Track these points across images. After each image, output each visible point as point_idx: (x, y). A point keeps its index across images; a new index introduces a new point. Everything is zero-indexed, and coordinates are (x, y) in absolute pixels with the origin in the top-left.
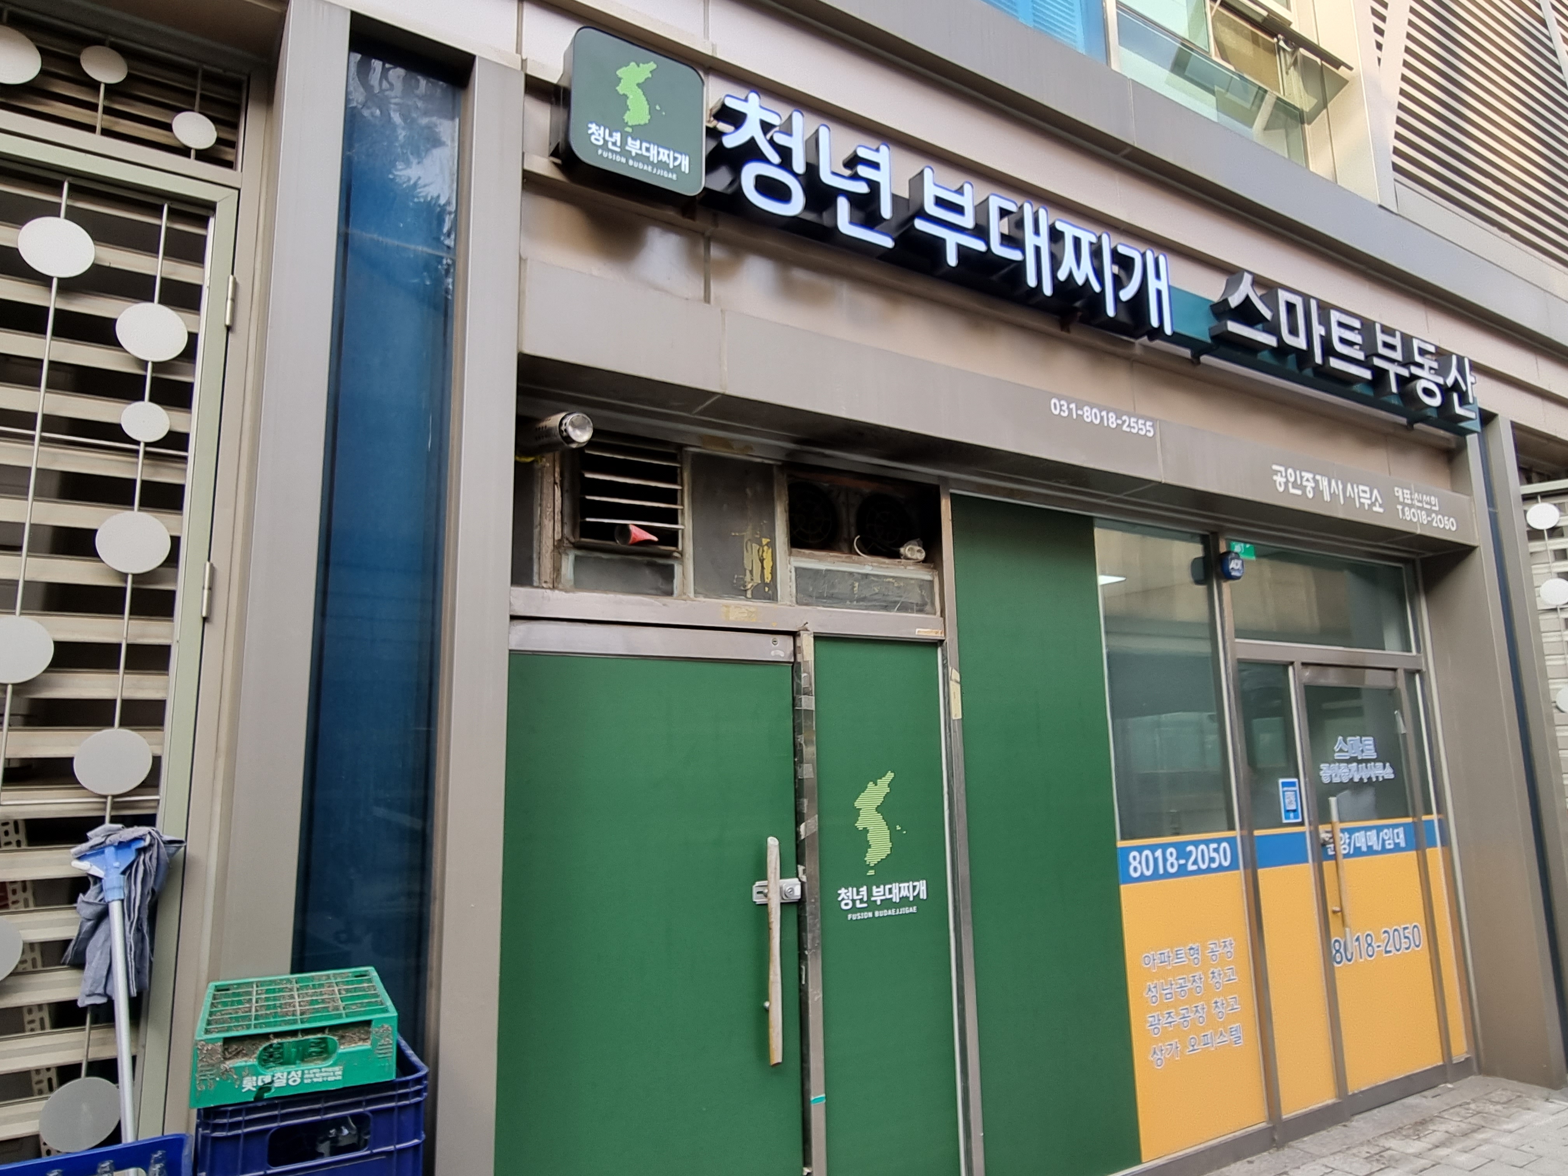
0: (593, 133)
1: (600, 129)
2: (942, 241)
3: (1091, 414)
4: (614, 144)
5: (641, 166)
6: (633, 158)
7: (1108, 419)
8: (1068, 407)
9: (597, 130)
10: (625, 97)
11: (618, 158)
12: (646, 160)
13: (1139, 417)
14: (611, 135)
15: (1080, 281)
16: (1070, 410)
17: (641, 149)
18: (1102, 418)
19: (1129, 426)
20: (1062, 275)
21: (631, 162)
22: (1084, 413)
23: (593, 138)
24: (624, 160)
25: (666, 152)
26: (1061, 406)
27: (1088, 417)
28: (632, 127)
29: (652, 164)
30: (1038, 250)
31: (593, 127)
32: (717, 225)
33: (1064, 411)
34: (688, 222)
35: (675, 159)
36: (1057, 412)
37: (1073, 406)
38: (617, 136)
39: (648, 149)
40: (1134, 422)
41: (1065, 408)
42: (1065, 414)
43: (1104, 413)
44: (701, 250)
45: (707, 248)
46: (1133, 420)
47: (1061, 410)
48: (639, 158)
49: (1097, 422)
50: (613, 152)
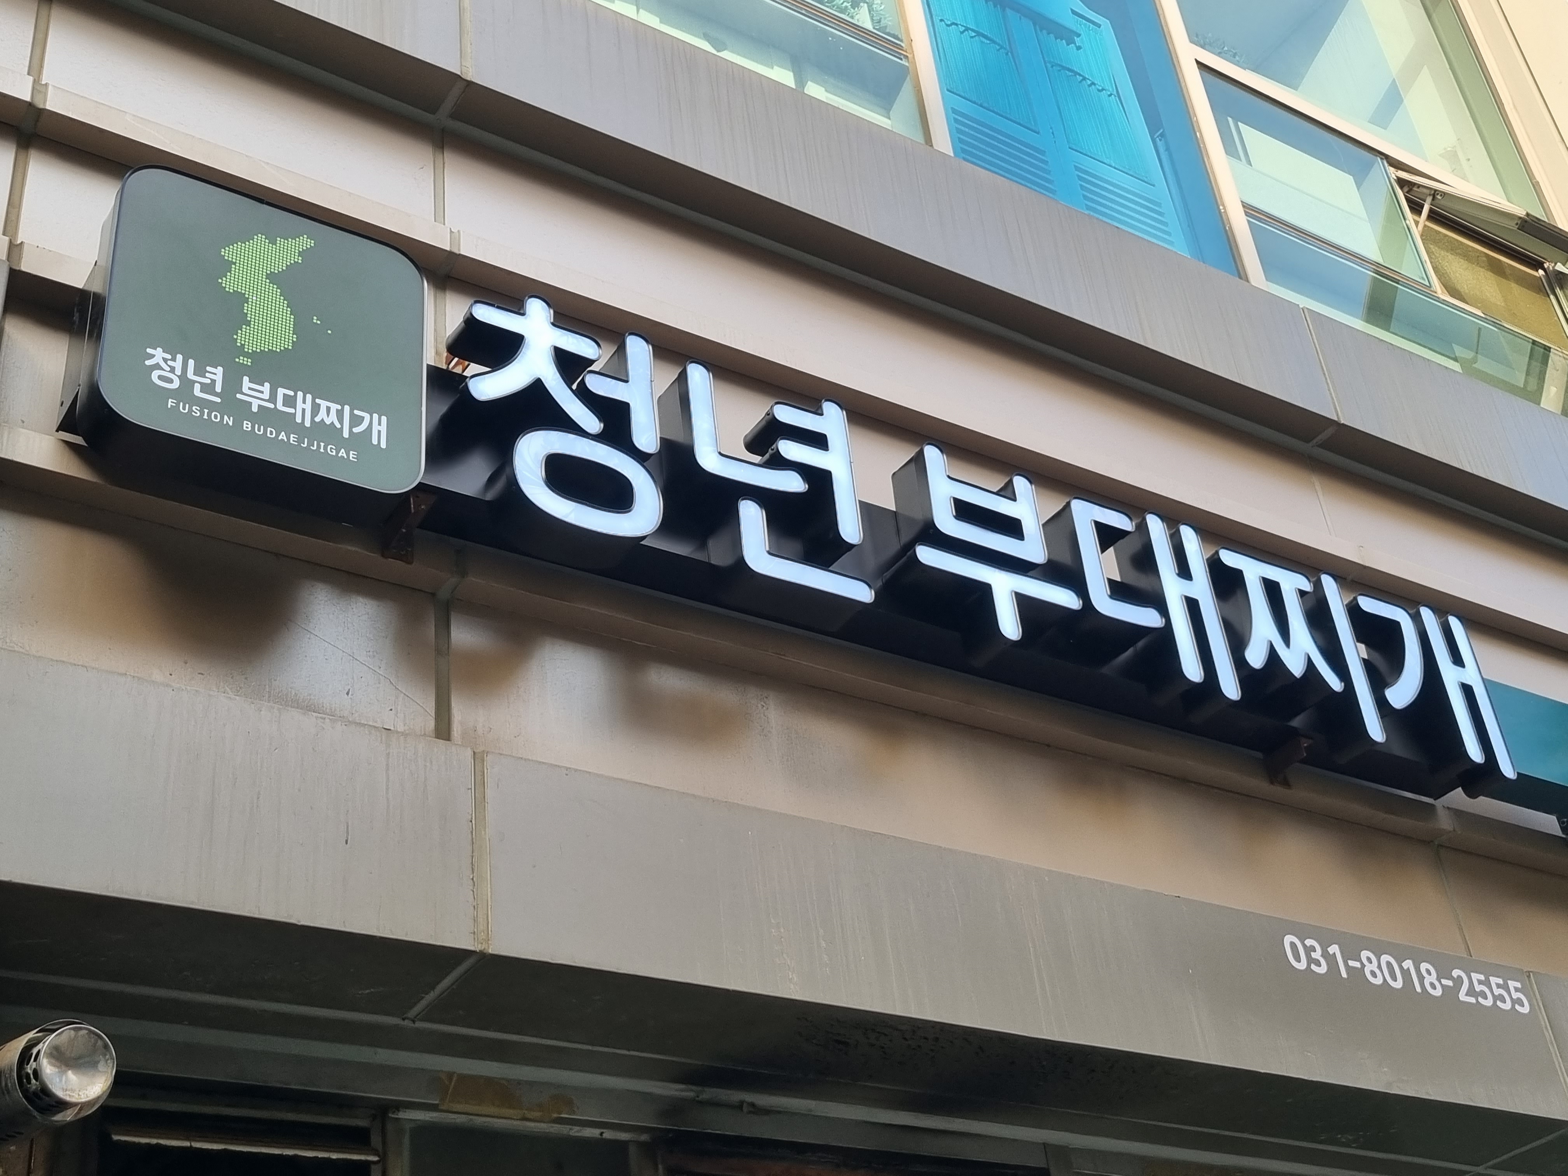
0: (157, 367)
1: (174, 359)
2: (984, 591)
3: (1379, 967)
4: (205, 388)
5: (271, 433)
6: (254, 418)
7: (1421, 978)
8: (1325, 954)
9: (165, 360)
10: (241, 299)
11: (216, 417)
12: (286, 422)
13: (1489, 970)
14: (200, 371)
15: (1297, 668)
16: (1331, 959)
17: (273, 398)
18: (1406, 973)
19: (1471, 992)
20: (1256, 657)
21: (247, 426)
22: (1363, 966)
23: (155, 375)
24: (229, 421)
25: (335, 407)
26: (1309, 950)
27: (1374, 974)
28: (252, 355)
29: (300, 429)
30: (1192, 606)
31: (158, 355)
32: (463, 574)
33: (1318, 964)
34: (394, 567)
35: (356, 421)
36: (1302, 966)
37: (1334, 949)
38: (217, 374)
39: (290, 401)
40: (1480, 982)
41: (1317, 955)
42: (1323, 969)
43: (1408, 964)
44: (430, 630)
45: (444, 626)
46: (1475, 976)
47: (1311, 960)
48: (266, 416)
49: (1398, 984)
50: (202, 403)
